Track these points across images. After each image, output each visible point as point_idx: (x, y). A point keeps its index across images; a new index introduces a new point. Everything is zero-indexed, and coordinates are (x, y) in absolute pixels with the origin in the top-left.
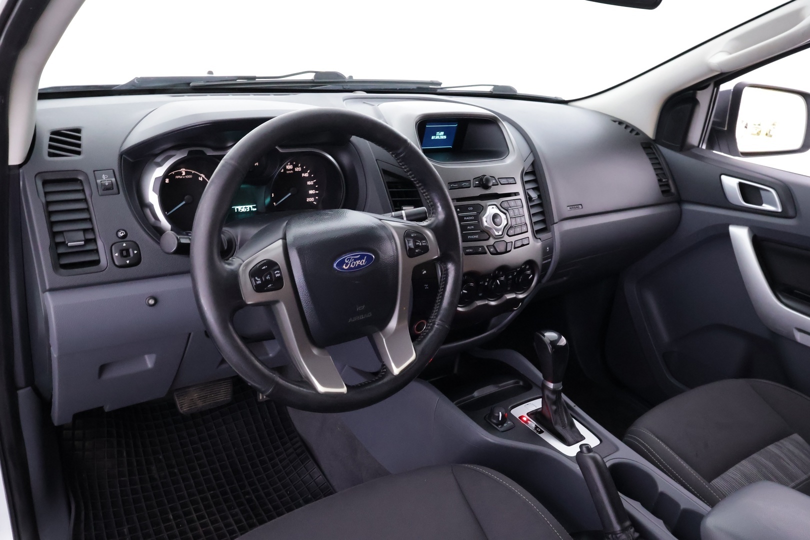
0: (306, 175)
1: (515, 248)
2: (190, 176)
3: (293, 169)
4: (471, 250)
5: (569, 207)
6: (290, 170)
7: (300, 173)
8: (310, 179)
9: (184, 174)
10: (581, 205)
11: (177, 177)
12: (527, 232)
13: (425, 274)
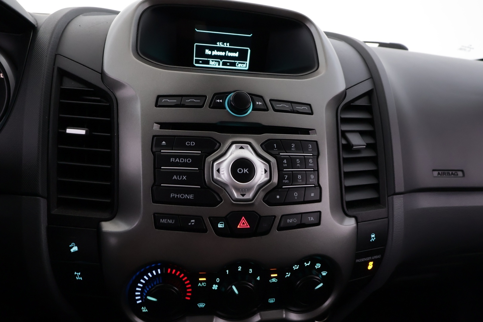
1: (280, 229)
4: (170, 221)
5: (436, 173)
10: (462, 171)
12: (319, 201)
13: (75, 252)
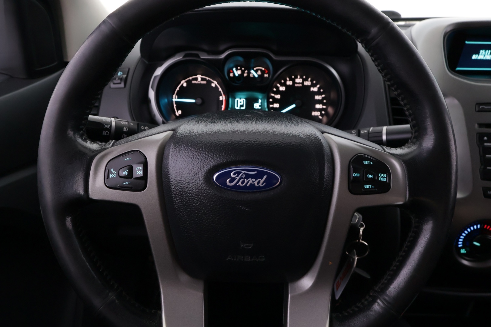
0: (315, 89)
2: (204, 82)
3: (302, 83)
6: (299, 83)
7: (309, 87)
8: (318, 93)
9: (199, 79)
11: (194, 82)
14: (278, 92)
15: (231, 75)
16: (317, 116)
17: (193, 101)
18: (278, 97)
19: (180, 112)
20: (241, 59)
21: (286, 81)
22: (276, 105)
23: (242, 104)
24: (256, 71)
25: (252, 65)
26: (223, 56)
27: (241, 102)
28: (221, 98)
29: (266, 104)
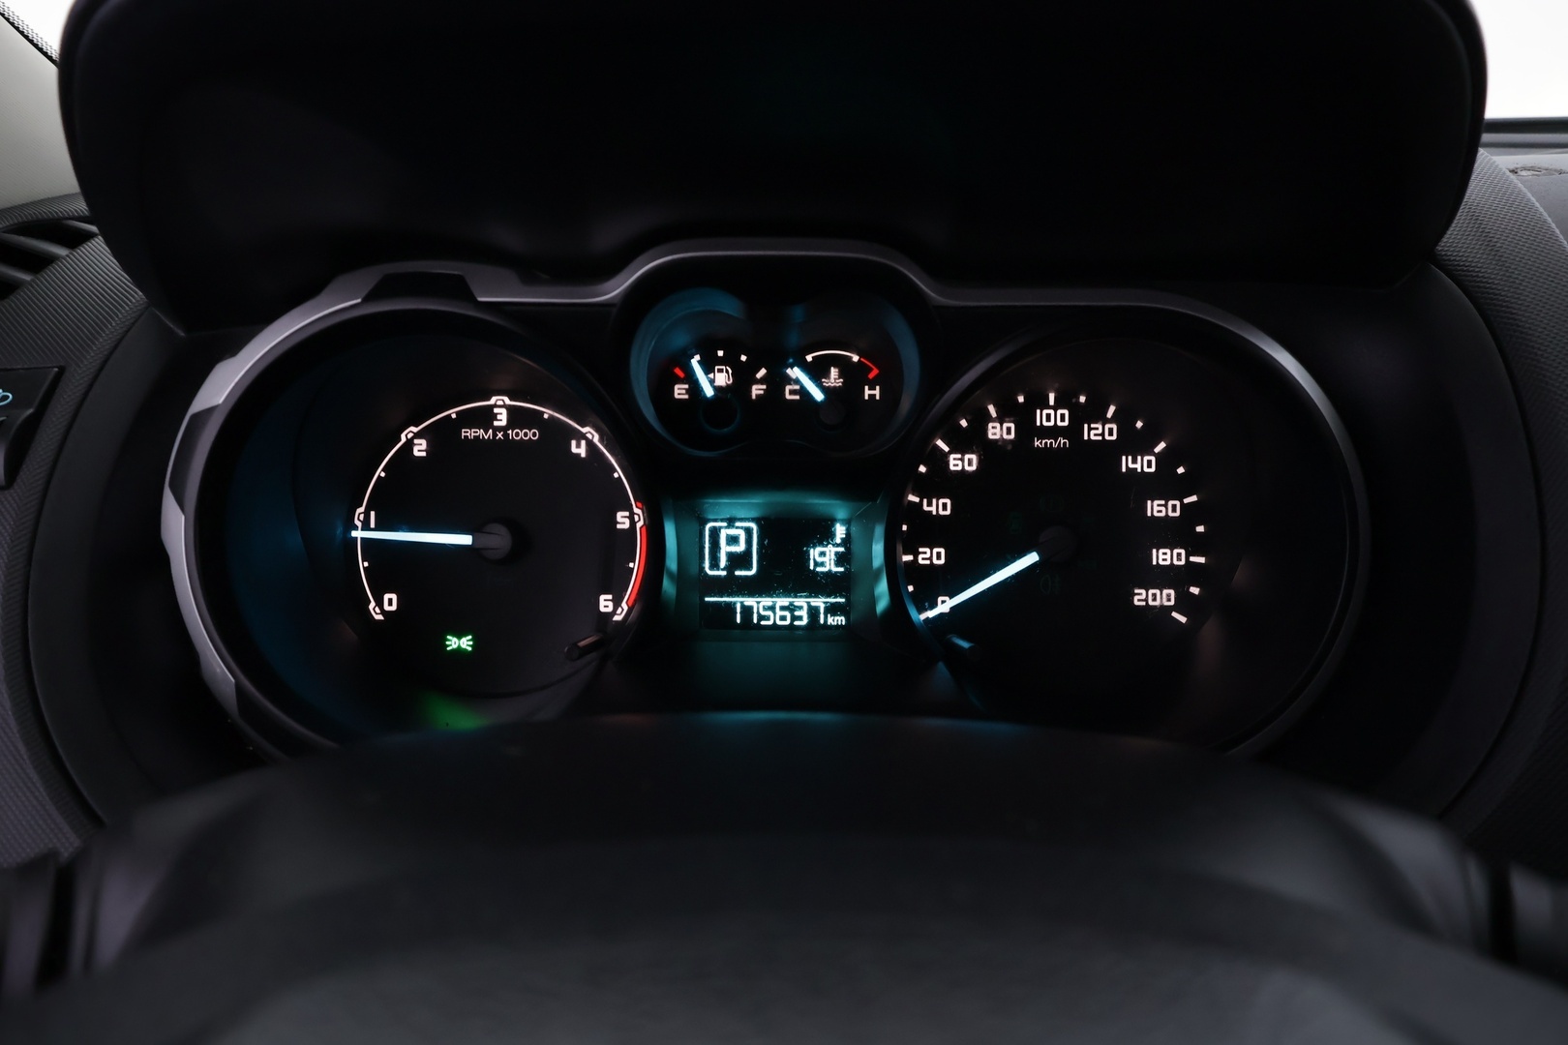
0: (1145, 464)
2: (531, 434)
3: (1073, 431)
6: (1054, 432)
7: (1108, 452)
8: (1162, 484)
9: (502, 418)
11: (469, 433)
14: (942, 482)
15: (680, 391)
16: (1165, 610)
17: (466, 540)
18: (940, 507)
19: (391, 601)
20: (729, 306)
21: (981, 421)
22: (932, 556)
23: (741, 548)
24: (817, 372)
25: (793, 339)
26: (614, 290)
27: (732, 540)
28: (622, 520)
29: (878, 549)
